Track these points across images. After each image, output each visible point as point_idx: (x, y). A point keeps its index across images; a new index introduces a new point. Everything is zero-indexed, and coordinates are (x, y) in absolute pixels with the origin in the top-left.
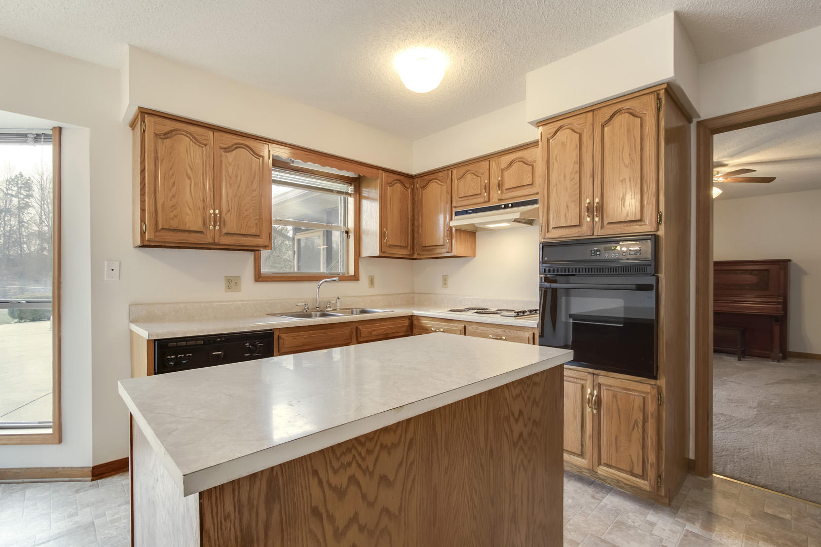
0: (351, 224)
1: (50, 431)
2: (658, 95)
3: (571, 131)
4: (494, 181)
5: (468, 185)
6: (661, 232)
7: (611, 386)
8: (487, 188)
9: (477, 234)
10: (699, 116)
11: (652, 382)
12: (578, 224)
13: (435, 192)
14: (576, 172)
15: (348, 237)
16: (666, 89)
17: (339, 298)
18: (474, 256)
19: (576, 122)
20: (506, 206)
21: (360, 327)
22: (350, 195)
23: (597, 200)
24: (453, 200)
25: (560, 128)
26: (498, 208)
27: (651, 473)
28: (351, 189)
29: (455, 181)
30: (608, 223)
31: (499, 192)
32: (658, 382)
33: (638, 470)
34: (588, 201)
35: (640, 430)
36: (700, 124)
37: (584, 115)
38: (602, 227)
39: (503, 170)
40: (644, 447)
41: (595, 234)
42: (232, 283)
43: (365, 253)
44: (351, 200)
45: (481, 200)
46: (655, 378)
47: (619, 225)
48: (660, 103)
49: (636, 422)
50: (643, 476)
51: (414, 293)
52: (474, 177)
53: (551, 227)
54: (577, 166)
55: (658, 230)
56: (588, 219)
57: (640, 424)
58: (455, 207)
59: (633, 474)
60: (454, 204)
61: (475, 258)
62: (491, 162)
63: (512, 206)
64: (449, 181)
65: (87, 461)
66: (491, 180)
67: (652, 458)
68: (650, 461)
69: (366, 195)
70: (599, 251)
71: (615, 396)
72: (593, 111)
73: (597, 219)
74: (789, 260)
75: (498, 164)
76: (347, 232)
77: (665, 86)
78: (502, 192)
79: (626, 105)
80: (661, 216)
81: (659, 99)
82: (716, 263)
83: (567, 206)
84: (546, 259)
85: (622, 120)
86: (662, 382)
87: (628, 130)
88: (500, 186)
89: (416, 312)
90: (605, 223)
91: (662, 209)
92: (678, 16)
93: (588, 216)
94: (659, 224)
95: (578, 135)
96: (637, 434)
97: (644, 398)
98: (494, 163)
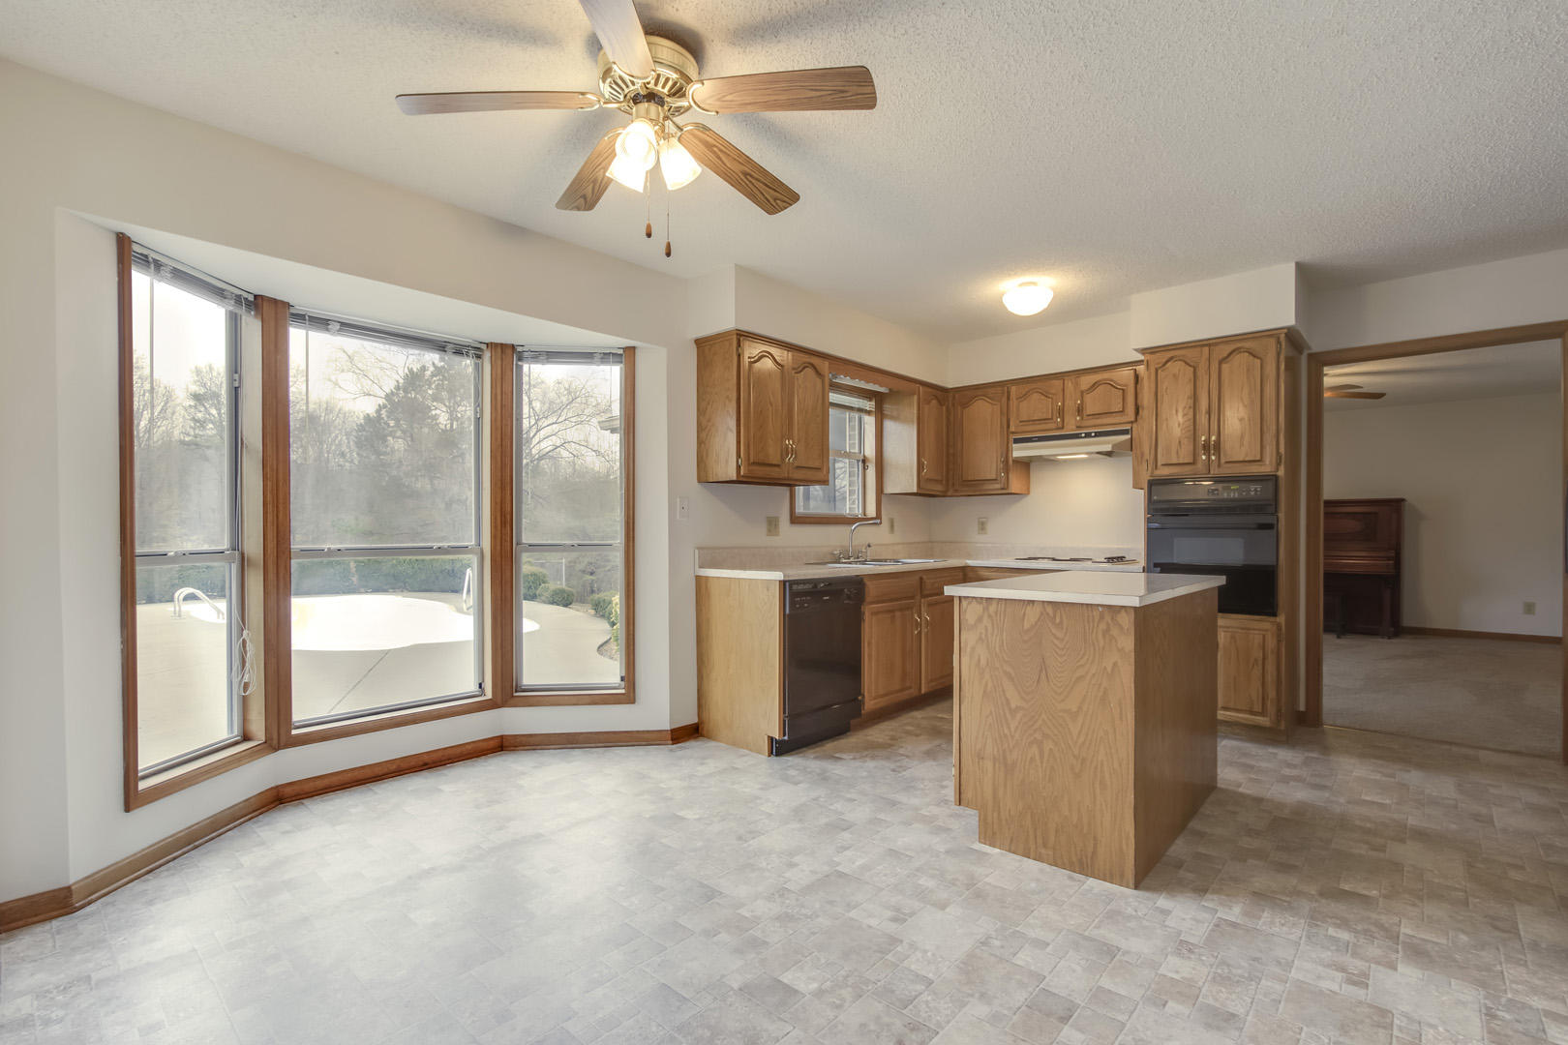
0: (870, 451)
1: (623, 691)
2: (1279, 338)
3: (1183, 364)
4: (1071, 404)
5: (1034, 407)
6: (1281, 473)
7: (1228, 627)
8: (1061, 412)
9: (1032, 466)
10: (1309, 348)
11: (1272, 619)
12: (1191, 461)
13: (983, 411)
14: (1190, 407)
15: (865, 469)
16: (1286, 334)
17: (869, 546)
18: (1028, 493)
19: (1189, 354)
20: (1088, 435)
21: (924, 577)
22: (869, 413)
23: (1213, 438)
24: (1011, 423)
25: (1171, 359)
26: (1077, 436)
27: (1271, 708)
28: (869, 405)
29: (1014, 403)
30: (1227, 462)
31: (1078, 418)
32: (1278, 619)
33: (1258, 708)
34: (1203, 438)
35: (1261, 667)
36: (1310, 356)
37: (1199, 349)
38: (1219, 466)
39: (1082, 392)
40: (1263, 684)
41: (1212, 472)
42: (772, 525)
43: (890, 488)
44: (870, 421)
45: (1052, 426)
46: (1274, 615)
47: (1237, 465)
48: (1280, 348)
49: (1256, 660)
50: (1263, 713)
51: (932, 542)
52: (1043, 397)
53: (1159, 464)
54: (1191, 402)
55: (1277, 470)
56: (1204, 457)
57: (1260, 662)
58: (1013, 433)
59: (1252, 713)
60: (1012, 429)
61: (1029, 497)
62: (1066, 382)
63: (1095, 436)
64: (1004, 399)
65: (665, 724)
66: (1066, 403)
67: (1272, 693)
68: (1270, 697)
69: (889, 413)
70: (1217, 490)
71: (1233, 637)
72: (1209, 345)
73: (1213, 458)
74: (1403, 500)
75: (1077, 385)
76: (864, 461)
77: (1286, 331)
78: (1082, 419)
79: (1247, 345)
80: (1280, 457)
81: (1279, 342)
82: (1328, 503)
83: (1180, 442)
84: (1155, 498)
85: (1241, 359)
86: (1281, 619)
87: (1248, 370)
88: (1080, 410)
89: (971, 562)
90: (1223, 461)
91: (1282, 450)
92: (1298, 265)
93: (1204, 454)
94: (1278, 464)
95: (1192, 369)
96: (1257, 672)
97: (1264, 636)
98: (1070, 384)
